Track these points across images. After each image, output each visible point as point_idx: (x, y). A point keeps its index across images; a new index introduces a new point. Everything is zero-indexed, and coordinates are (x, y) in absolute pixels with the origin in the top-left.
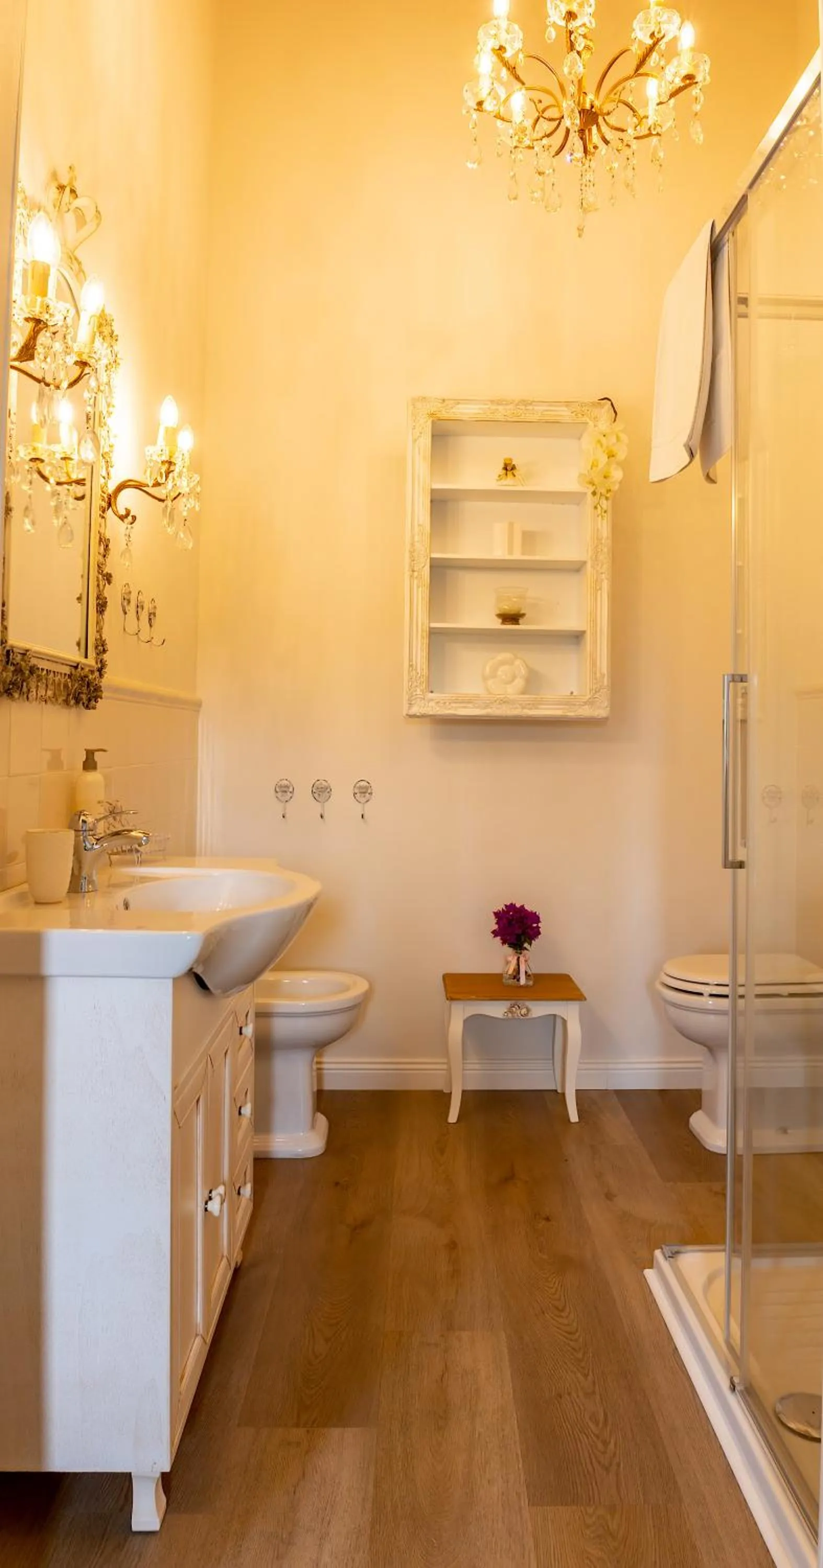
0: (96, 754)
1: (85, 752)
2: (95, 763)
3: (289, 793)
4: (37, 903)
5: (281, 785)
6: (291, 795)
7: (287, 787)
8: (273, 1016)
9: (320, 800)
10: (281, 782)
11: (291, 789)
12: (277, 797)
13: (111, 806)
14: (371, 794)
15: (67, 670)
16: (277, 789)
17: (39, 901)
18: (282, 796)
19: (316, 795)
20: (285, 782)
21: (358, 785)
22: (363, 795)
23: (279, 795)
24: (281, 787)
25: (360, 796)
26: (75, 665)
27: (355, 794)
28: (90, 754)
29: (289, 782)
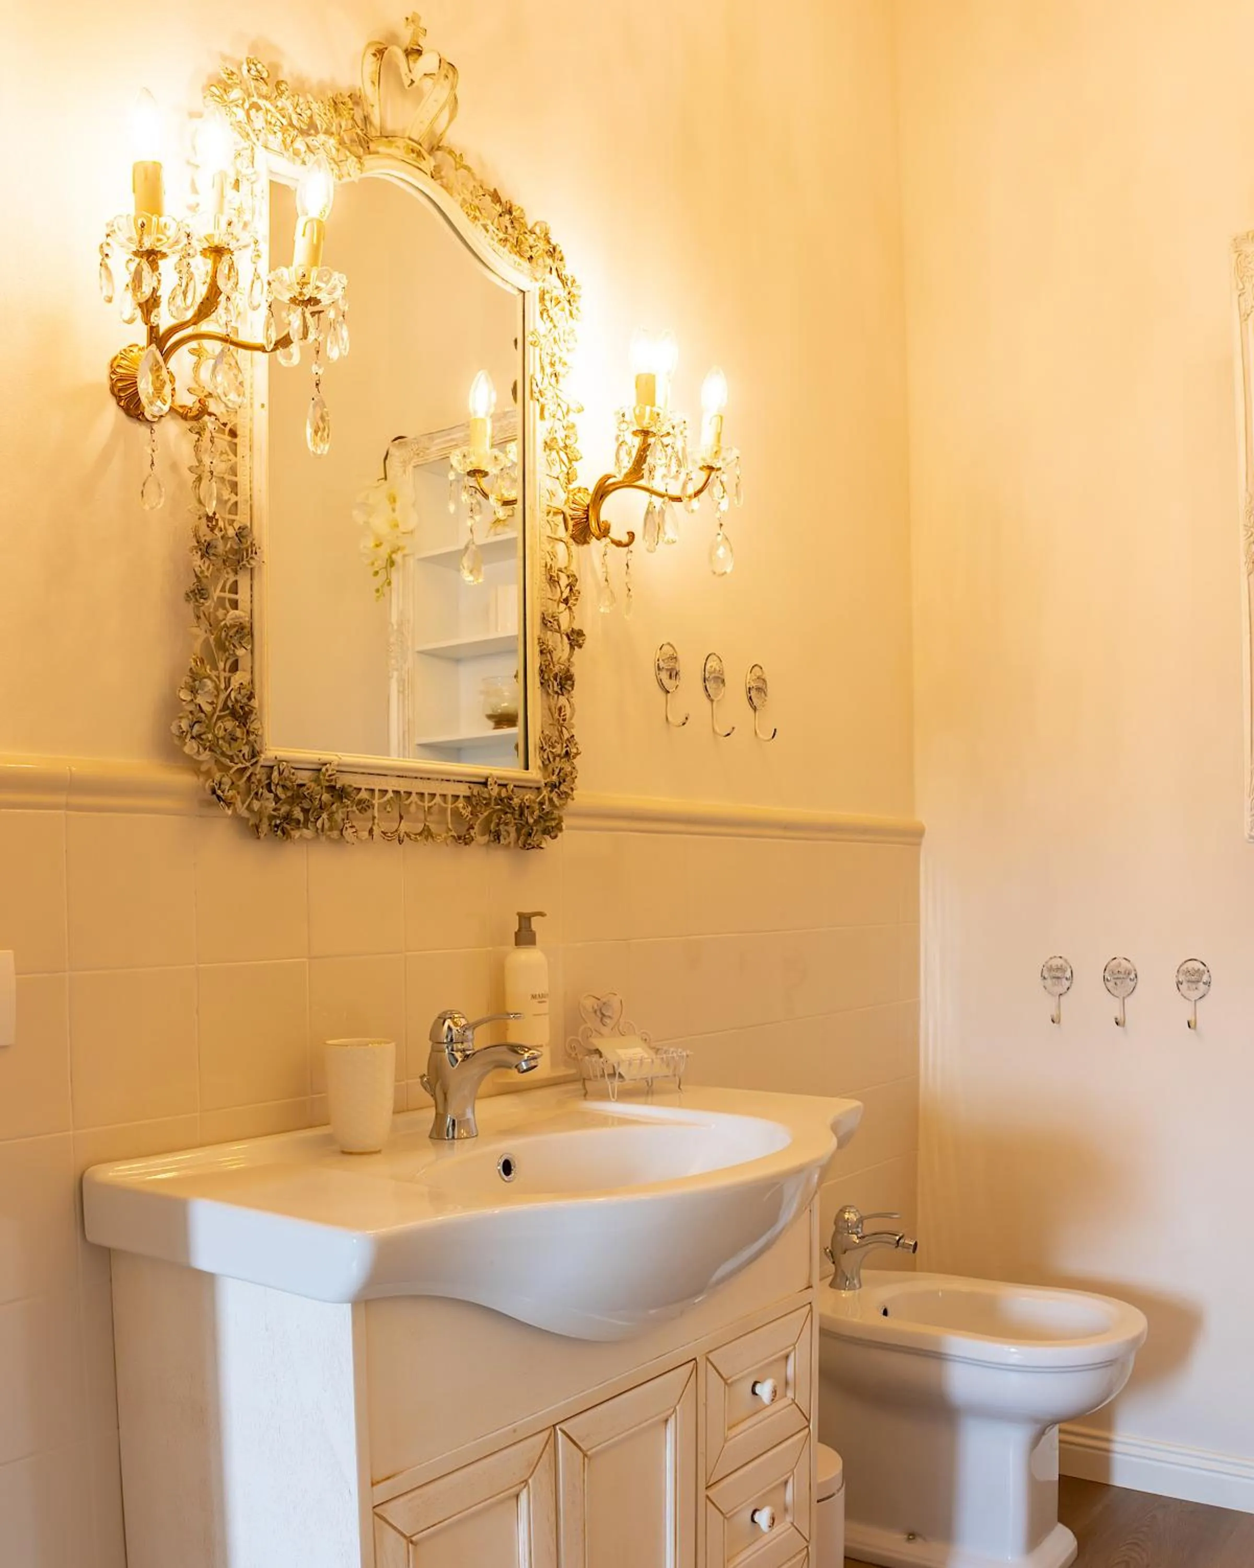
0: (533, 919)
1: (517, 917)
2: (533, 935)
3: (1064, 980)
4: (344, 1153)
5: (1051, 966)
6: (1067, 984)
7: (1060, 969)
8: (950, 1360)
9: (1116, 993)
10: (1050, 963)
11: (1068, 974)
12: (1045, 987)
13: (599, 1002)
14: (1208, 984)
15: (463, 790)
16: (1046, 975)
17: (346, 1150)
18: (1054, 985)
19: (1111, 985)
20: (1059, 962)
21: (1184, 967)
22: (1194, 986)
23: (1049, 982)
24: (1051, 969)
25: (1189, 988)
26: (483, 780)
27: (1179, 983)
28: (525, 919)
29: (1066, 961)
